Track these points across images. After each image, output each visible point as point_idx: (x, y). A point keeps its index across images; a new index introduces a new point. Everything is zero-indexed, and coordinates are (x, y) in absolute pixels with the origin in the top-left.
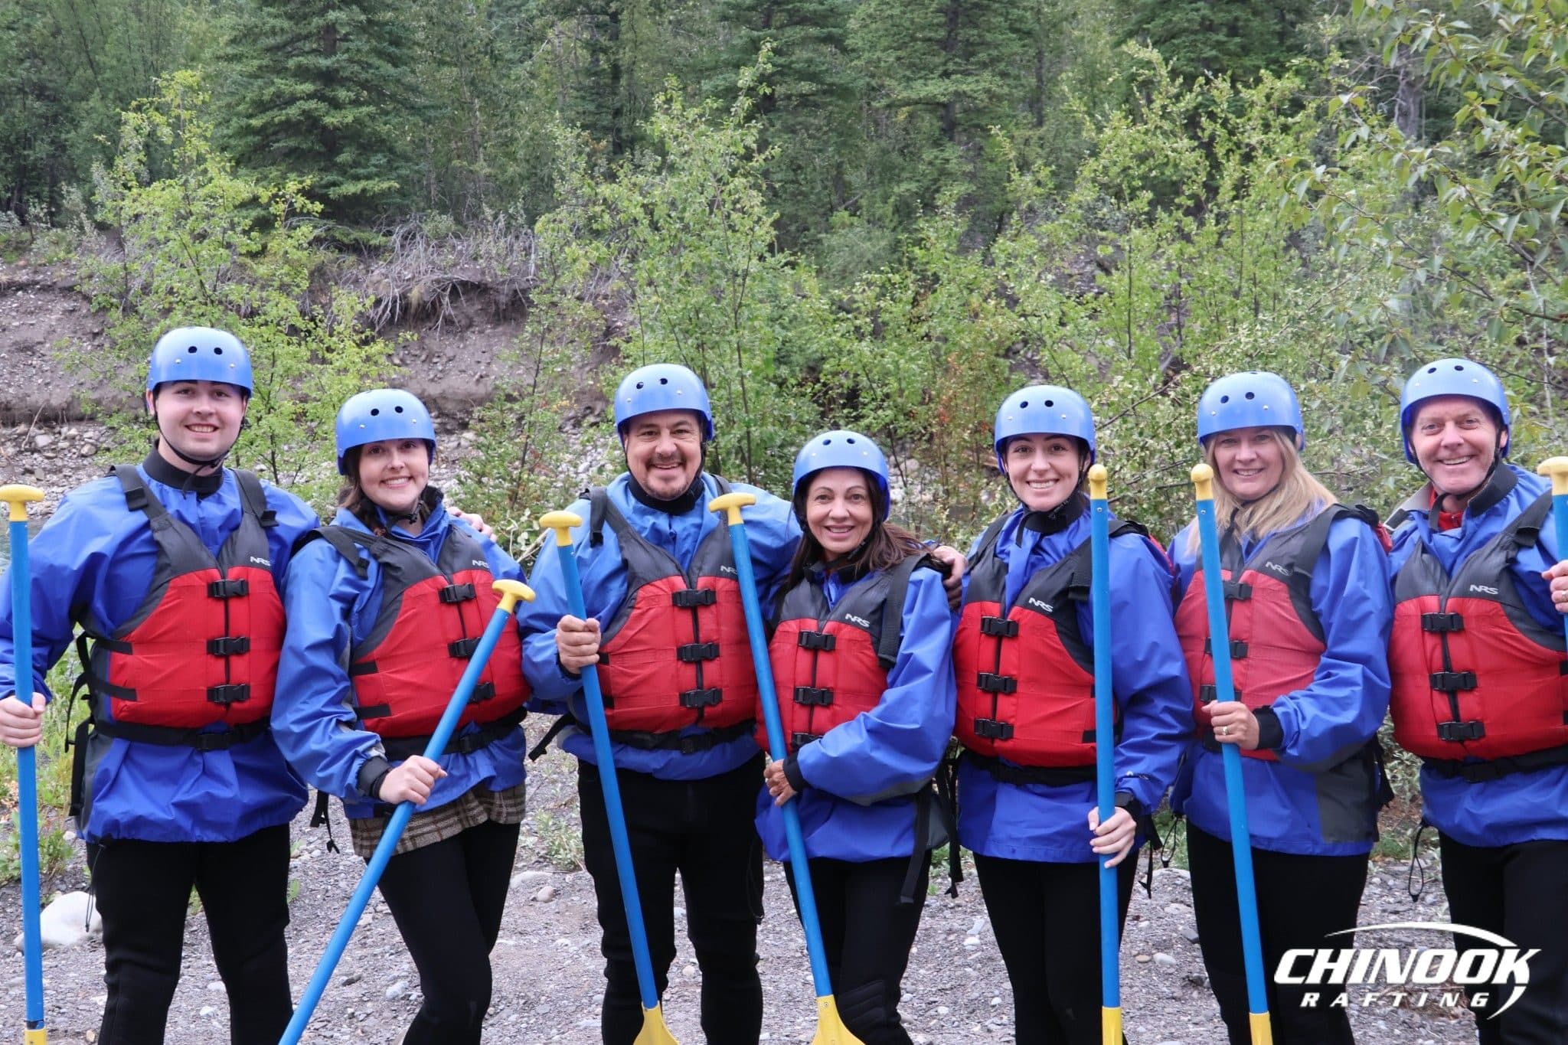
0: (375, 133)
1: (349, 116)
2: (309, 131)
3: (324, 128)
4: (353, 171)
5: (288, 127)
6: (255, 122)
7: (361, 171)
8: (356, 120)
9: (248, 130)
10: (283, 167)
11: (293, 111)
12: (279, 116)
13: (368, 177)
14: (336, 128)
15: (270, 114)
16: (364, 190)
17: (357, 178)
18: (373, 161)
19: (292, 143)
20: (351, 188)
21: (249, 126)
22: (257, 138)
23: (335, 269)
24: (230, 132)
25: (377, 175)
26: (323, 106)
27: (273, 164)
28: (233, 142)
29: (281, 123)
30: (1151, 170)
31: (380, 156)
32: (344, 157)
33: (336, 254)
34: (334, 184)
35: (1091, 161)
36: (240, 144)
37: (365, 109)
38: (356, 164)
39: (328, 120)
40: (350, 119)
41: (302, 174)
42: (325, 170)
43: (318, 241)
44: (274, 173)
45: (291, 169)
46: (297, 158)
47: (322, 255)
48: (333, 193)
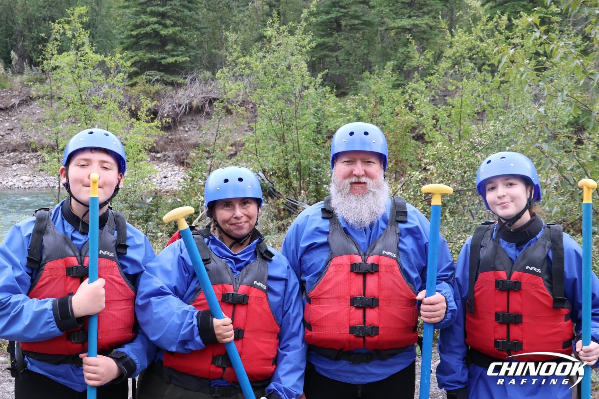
0: (181, 38)
2: (155, 37)
3: (161, 35)
4: (171, 53)
5: (147, 35)
6: (134, 33)
7: (175, 53)
8: (173, 33)
9: (131, 36)
10: (144, 51)
11: (148, 29)
12: (143, 31)
13: (178, 56)
14: (165, 36)
15: (140, 30)
16: (176, 61)
17: (173, 56)
18: (180, 49)
19: (148, 41)
20: (170, 60)
21: (131, 34)
22: (134, 40)
23: (163, 92)
24: (124, 37)
25: (181, 55)
26: (160, 27)
27: (140, 50)
28: (125, 41)
29: (144, 33)
30: (473, 55)
31: (182, 47)
32: (169, 47)
33: (164, 86)
34: (164, 58)
35: (449, 50)
36: (128, 42)
37: (177, 28)
38: (173, 50)
39: (162, 32)
40: (171, 32)
41: (152, 54)
42: (160, 52)
43: (157, 81)
44: (141, 53)
45: (147, 52)
46: (150, 47)
47: (158, 87)
48: (163, 62)
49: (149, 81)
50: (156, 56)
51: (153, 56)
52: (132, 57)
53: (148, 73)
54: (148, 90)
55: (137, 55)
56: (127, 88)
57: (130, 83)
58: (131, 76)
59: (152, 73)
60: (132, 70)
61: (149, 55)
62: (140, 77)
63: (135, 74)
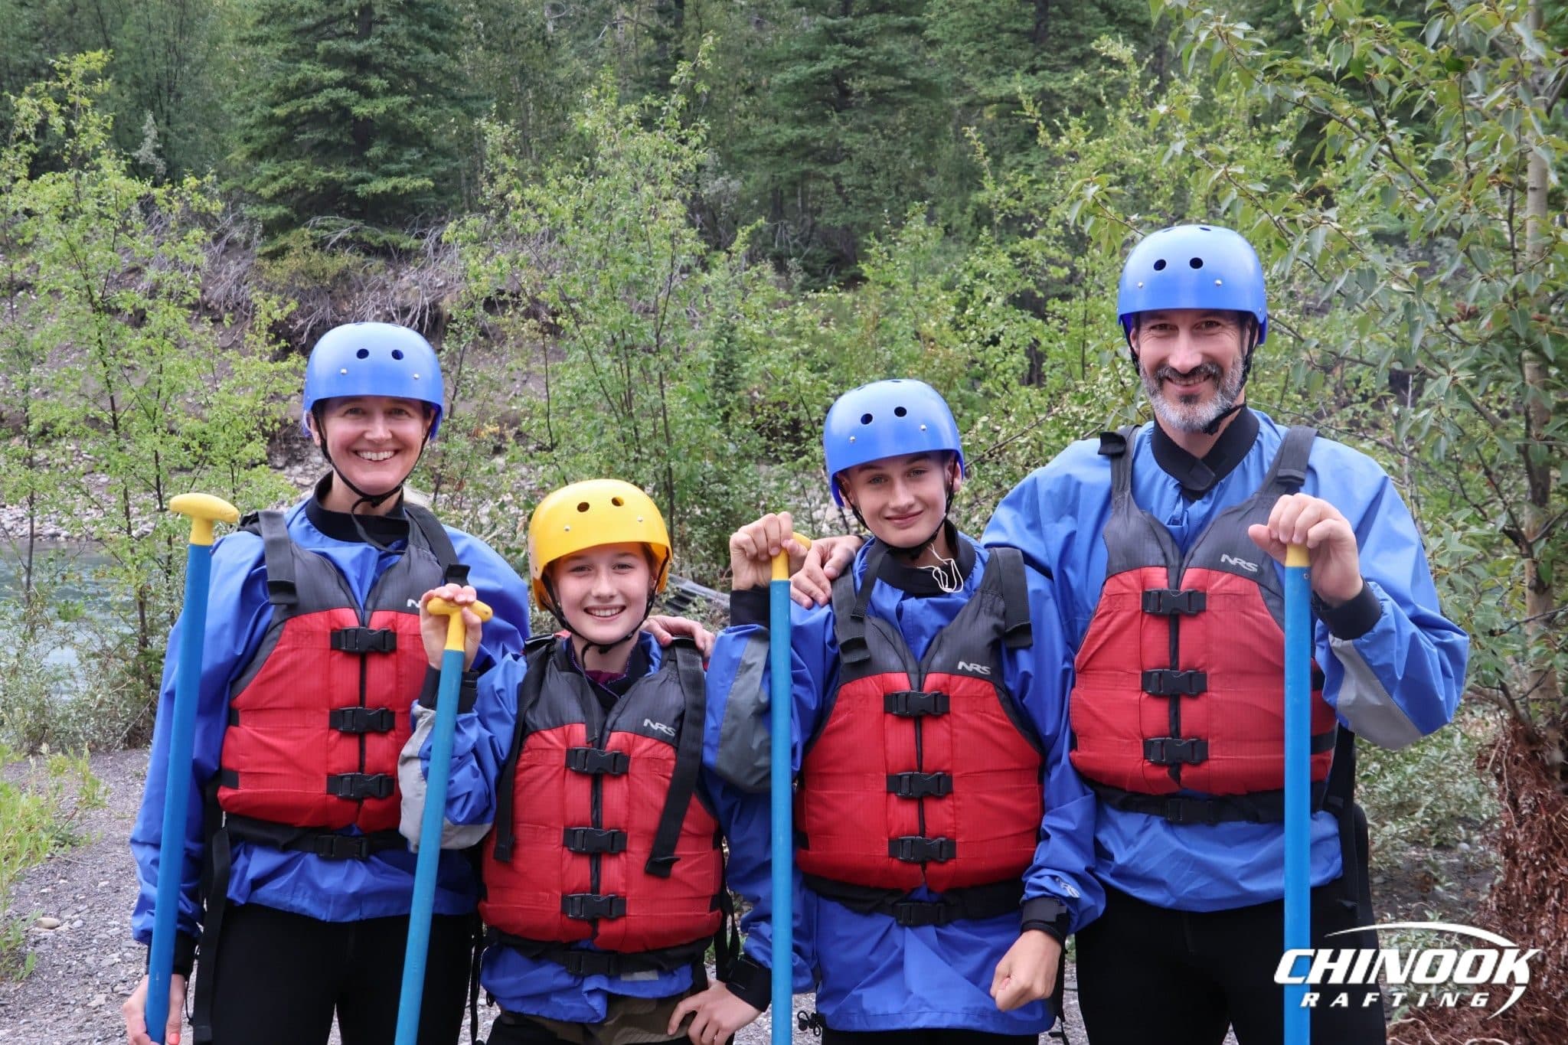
0: (409, 124)
1: (380, 107)
2: (339, 122)
3: (356, 119)
4: (383, 167)
5: (316, 118)
6: (280, 112)
7: (393, 167)
8: (388, 111)
9: (271, 120)
10: (308, 161)
11: (320, 100)
12: (305, 105)
13: (401, 174)
14: (366, 119)
15: (295, 102)
16: (395, 188)
17: (388, 175)
18: (407, 156)
19: (319, 135)
20: (380, 186)
21: (272, 116)
22: (281, 129)
23: (360, 274)
24: (252, 121)
25: (411, 172)
26: (353, 95)
27: (297, 158)
28: (255, 133)
29: (308, 113)
31: (414, 151)
32: (375, 151)
33: (363, 257)
34: (363, 181)
36: (262, 136)
37: (399, 99)
38: (388, 159)
39: (357, 110)
40: (382, 109)
41: (328, 169)
42: (354, 165)
43: (344, 242)
44: (298, 168)
45: (317, 163)
46: (325, 152)
47: (346, 259)
48: (361, 190)
49: (320, 244)
50: (340, 174)
51: (332, 174)
52: (274, 178)
53: (318, 220)
54: (317, 270)
55: (290, 172)
56: (259, 262)
57: (269, 248)
58: (271, 229)
59: (330, 221)
60: (275, 212)
61: (320, 173)
62: (294, 232)
63: (285, 225)
